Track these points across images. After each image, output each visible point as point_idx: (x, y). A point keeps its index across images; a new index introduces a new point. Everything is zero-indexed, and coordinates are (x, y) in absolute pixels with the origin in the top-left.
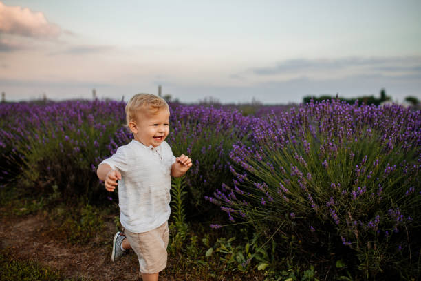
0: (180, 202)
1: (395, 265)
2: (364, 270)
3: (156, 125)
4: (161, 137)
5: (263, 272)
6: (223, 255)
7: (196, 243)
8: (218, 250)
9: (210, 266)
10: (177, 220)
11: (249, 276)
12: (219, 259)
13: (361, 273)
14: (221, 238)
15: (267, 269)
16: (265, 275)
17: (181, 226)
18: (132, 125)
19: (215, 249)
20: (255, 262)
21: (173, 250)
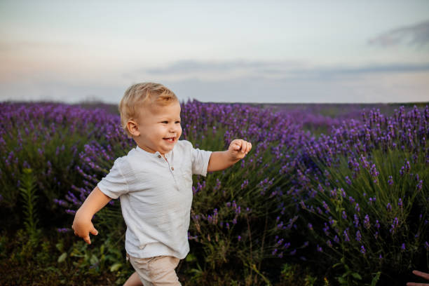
0: (31, 207)
1: (239, 254)
2: (210, 262)
3: (166, 122)
4: (173, 139)
5: (116, 272)
6: (77, 259)
7: (49, 249)
8: (72, 254)
9: (62, 272)
10: (28, 225)
11: (101, 278)
12: (72, 264)
13: (208, 264)
14: (78, 242)
15: (120, 269)
16: (118, 275)
17: (32, 232)
18: (132, 126)
19: (69, 254)
20: (108, 264)
21: (22, 260)
